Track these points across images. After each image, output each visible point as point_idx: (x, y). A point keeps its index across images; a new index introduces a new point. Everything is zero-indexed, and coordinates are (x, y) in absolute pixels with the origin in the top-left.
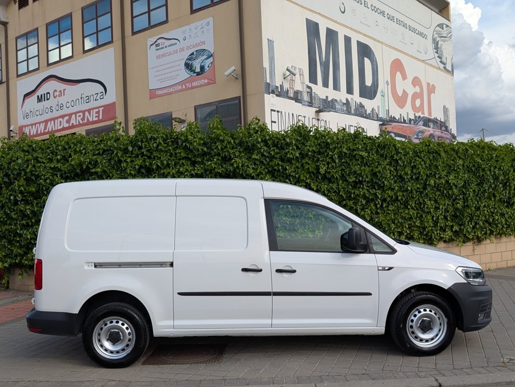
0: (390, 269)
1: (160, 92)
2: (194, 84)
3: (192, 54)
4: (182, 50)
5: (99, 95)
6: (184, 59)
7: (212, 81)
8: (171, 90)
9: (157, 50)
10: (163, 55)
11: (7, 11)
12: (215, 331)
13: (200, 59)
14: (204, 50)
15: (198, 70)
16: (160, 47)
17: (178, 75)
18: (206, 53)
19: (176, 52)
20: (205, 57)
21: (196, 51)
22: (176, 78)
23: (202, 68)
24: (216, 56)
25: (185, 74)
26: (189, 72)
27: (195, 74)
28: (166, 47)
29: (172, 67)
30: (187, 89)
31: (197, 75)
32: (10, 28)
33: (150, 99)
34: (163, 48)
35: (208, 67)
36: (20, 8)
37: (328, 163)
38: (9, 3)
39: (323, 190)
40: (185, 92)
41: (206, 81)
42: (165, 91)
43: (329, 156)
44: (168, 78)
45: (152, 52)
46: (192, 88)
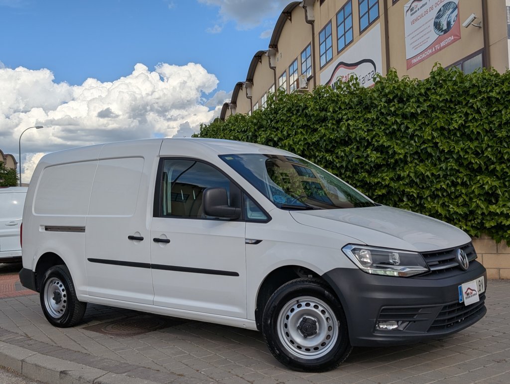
0: (258, 242)
1: (415, 61)
2: (443, 44)
3: (440, 10)
4: (432, 8)
5: (371, 74)
6: (433, 18)
7: (458, 38)
8: (424, 56)
9: (412, 15)
10: (417, 20)
11: (313, 10)
12: (114, 302)
13: (447, 14)
14: (450, 2)
15: (445, 27)
16: (414, 11)
17: (429, 38)
18: (452, 6)
19: (426, 12)
20: (451, 10)
21: (443, 6)
22: (427, 41)
23: (449, 24)
24: (460, 7)
25: (434, 35)
26: (437, 32)
27: (442, 33)
28: (418, 9)
29: (424, 30)
30: (437, 51)
31: (444, 33)
32: (316, 24)
33: (407, 70)
34: (416, 11)
35: (454, 21)
36: (321, 4)
37: (467, 114)
38: (314, 2)
39: (456, 151)
40: (435, 55)
41: (452, 38)
42: (419, 58)
43: (469, 105)
44: (420, 43)
45: (408, 18)
46: (441, 49)
